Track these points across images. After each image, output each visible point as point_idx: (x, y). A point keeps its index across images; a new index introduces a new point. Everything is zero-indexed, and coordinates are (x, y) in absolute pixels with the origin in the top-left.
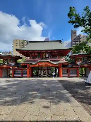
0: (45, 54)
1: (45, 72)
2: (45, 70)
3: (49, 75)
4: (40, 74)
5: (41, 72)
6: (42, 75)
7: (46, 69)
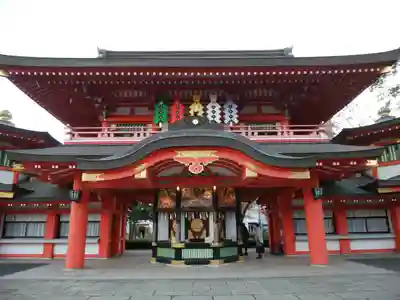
0: (205, 102)
1: (197, 225)
2: (197, 211)
3: (224, 253)
4: (166, 245)
5: (170, 228)
6: (178, 252)
7: (209, 204)
